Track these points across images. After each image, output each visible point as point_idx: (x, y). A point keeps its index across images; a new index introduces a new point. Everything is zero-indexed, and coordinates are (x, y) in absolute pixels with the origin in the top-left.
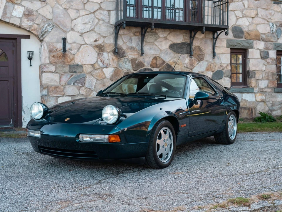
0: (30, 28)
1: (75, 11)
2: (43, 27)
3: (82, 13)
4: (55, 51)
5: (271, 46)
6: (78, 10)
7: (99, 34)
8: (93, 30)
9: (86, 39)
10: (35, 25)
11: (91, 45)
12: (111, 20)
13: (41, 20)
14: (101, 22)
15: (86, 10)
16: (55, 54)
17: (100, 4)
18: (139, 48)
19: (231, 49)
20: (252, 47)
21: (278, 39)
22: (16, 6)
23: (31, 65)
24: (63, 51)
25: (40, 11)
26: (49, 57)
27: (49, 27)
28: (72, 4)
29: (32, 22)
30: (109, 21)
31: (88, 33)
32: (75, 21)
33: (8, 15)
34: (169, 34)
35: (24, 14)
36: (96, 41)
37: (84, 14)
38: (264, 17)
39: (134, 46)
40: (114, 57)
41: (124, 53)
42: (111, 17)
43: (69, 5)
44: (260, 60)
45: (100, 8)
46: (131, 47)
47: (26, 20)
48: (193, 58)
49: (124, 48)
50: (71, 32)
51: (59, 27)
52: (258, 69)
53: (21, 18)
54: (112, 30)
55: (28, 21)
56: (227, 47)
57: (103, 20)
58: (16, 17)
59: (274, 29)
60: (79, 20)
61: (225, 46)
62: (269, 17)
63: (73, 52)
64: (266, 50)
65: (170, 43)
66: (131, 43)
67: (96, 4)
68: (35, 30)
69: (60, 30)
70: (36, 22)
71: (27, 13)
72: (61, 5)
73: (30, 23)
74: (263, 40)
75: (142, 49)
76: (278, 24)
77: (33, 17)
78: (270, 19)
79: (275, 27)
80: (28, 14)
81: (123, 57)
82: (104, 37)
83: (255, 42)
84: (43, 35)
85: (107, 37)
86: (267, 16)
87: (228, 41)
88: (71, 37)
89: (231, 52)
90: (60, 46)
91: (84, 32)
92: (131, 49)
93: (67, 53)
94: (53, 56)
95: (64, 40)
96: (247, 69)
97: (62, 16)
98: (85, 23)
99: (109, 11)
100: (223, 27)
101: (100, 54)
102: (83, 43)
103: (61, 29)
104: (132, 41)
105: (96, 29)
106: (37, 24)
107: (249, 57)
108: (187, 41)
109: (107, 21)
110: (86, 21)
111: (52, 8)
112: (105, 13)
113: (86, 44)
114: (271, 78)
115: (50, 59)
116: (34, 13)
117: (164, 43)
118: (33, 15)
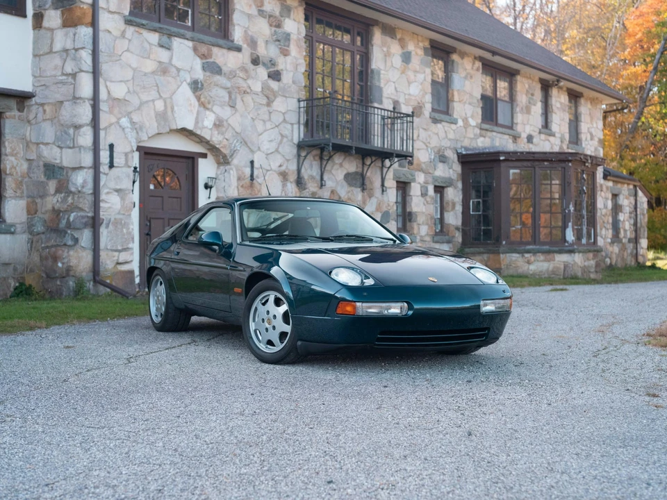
0: (219, 144)
1: (262, 122)
2: (232, 144)
3: (269, 125)
4: (244, 179)
5: (430, 180)
6: (264, 121)
7: (283, 156)
8: (277, 151)
9: (271, 163)
10: (225, 140)
11: (275, 171)
12: (294, 138)
13: (230, 134)
14: (285, 140)
15: (272, 122)
16: (243, 182)
17: (284, 114)
18: (318, 178)
19: (397, 182)
20: (414, 180)
21: (435, 169)
22: (208, 112)
23: (209, 198)
24: (251, 180)
25: (230, 121)
26: (238, 187)
27: (237, 144)
28: (259, 112)
29: (222, 137)
30: (292, 139)
31: (272, 155)
32: (261, 137)
33: (200, 125)
34: (344, 159)
35: (215, 124)
36: (280, 166)
37: (270, 127)
38: (424, 141)
39: (314, 174)
40: (297, 190)
41: (305, 184)
42: (294, 133)
43: (256, 114)
44: (420, 198)
45: (285, 121)
46: (311, 176)
47: (216, 132)
48: (366, 194)
49: (306, 177)
50: (259, 152)
51: (246, 144)
52: (419, 210)
53: (211, 129)
54: (295, 151)
55: (218, 133)
56: (393, 179)
57: (287, 137)
58: (207, 127)
59: (433, 157)
60: (265, 137)
61: (392, 177)
62: (428, 141)
63: (259, 180)
64: (426, 185)
65: (345, 172)
66: (311, 170)
67: (281, 114)
68: (224, 147)
69: (247, 149)
70: (226, 137)
71: (217, 123)
72: (249, 113)
73: (220, 138)
74: (423, 172)
75: (322, 179)
76: (436, 151)
77: (224, 129)
78: (429, 143)
79: (433, 154)
80: (218, 125)
81: (305, 189)
82: (288, 160)
83: (416, 173)
84: (232, 155)
85: (290, 162)
86: (427, 139)
87: (395, 171)
88: (259, 159)
89: (397, 187)
90: (248, 171)
91: (269, 152)
92: (311, 179)
93: (254, 181)
94: (242, 186)
95: (252, 162)
96: (408, 210)
97: (250, 129)
98: (271, 141)
99: (292, 124)
100: (403, 154)
101: (284, 186)
102: (269, 169)
103: (248, 147)
104: (312, 167)
105: (280, 150)
106: (227, 139)
107: (412, 193)
108: (360, 170)
109: (290, 138)
110: (273, 137)
111: (241, 116)
112: (289, 126)
113: (271, 170)
114: (430, 223)
115: (238, 190)
116: (225, 123)
117: (339, 171)
118: (223, 126)
